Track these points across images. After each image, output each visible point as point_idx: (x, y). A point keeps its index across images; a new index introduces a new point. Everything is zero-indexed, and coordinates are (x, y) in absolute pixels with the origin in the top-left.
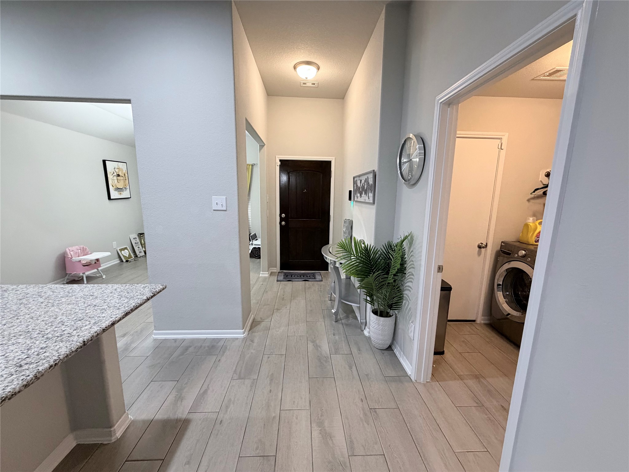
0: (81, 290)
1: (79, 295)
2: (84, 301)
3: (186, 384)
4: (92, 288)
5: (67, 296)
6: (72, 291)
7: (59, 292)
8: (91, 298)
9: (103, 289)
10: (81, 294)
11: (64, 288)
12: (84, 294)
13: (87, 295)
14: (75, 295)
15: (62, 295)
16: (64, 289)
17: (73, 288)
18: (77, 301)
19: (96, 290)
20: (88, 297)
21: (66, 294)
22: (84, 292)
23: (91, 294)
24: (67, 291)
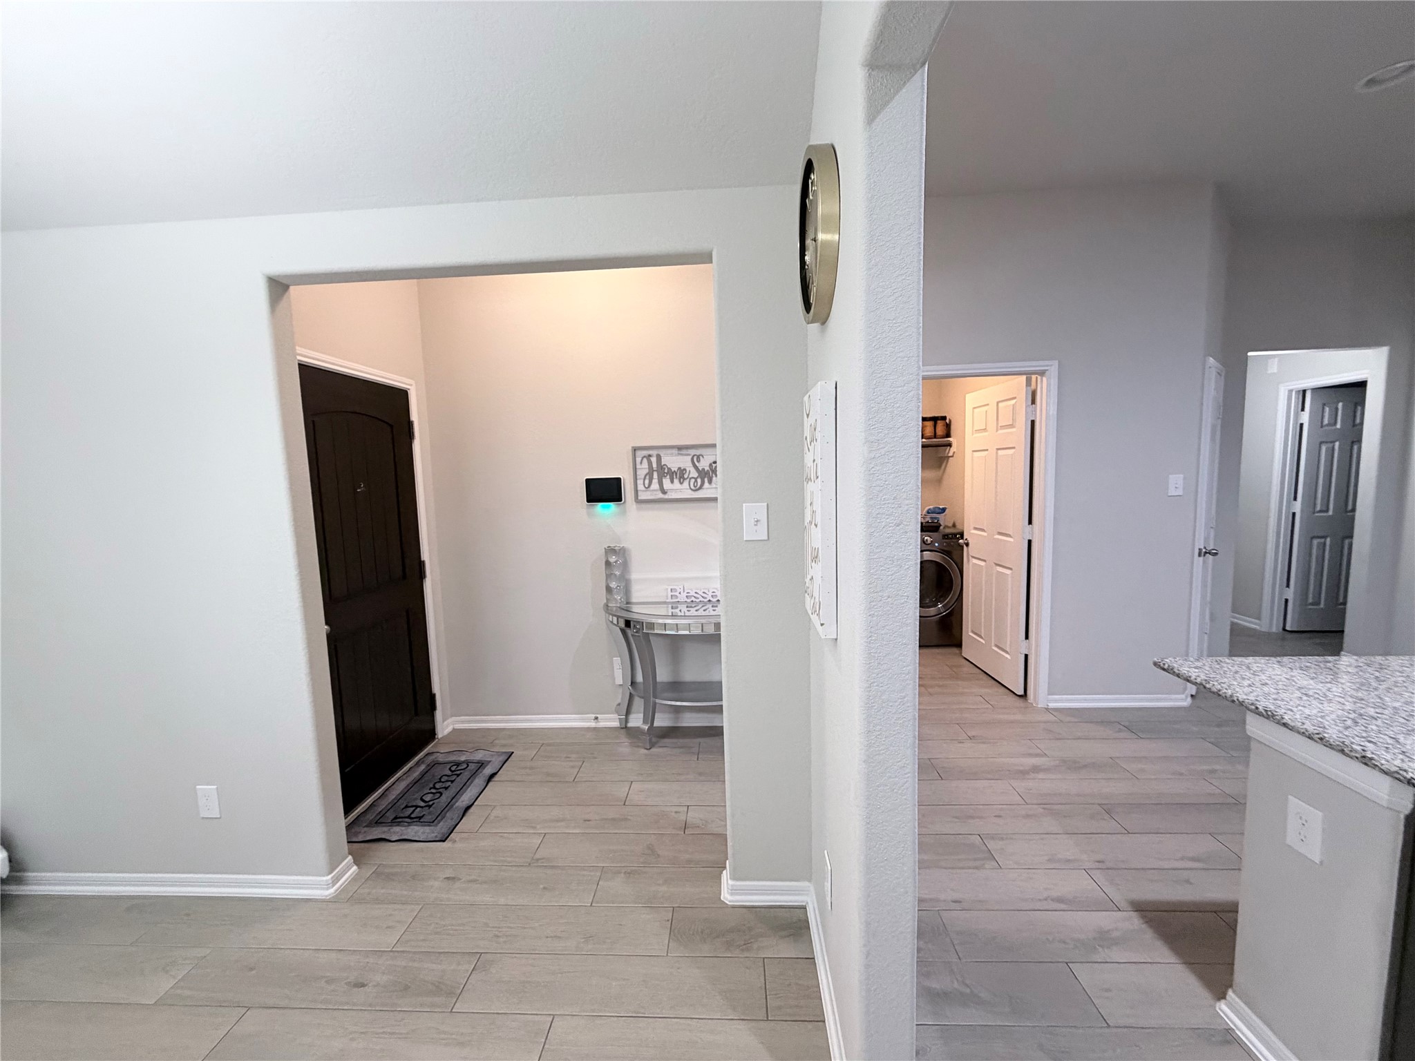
0: (1323, 714)
1: (1334, 706)
2: (1328, 693)
3: (1064, 942)
4: (1295, 709)
5: (1361, 715)
6: (1345, 720)
7: (1380, 732)
8: (1311, 693)
9: (1274, 696)
10: (1327, 707)
11: (1364, 737)
12: (1322, 704)
13: (1315, 699)
14: (1342, 710)
15: (1374, 722)
16: (1364, 735)
17: (1341, 729)
18: (1343, 698)
19: (1291, 700)
20: (1317, 696)
21: (1363, 720)
22: (1320, 708)
23: (1305, 698)
24: (1358, 728)
